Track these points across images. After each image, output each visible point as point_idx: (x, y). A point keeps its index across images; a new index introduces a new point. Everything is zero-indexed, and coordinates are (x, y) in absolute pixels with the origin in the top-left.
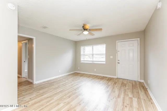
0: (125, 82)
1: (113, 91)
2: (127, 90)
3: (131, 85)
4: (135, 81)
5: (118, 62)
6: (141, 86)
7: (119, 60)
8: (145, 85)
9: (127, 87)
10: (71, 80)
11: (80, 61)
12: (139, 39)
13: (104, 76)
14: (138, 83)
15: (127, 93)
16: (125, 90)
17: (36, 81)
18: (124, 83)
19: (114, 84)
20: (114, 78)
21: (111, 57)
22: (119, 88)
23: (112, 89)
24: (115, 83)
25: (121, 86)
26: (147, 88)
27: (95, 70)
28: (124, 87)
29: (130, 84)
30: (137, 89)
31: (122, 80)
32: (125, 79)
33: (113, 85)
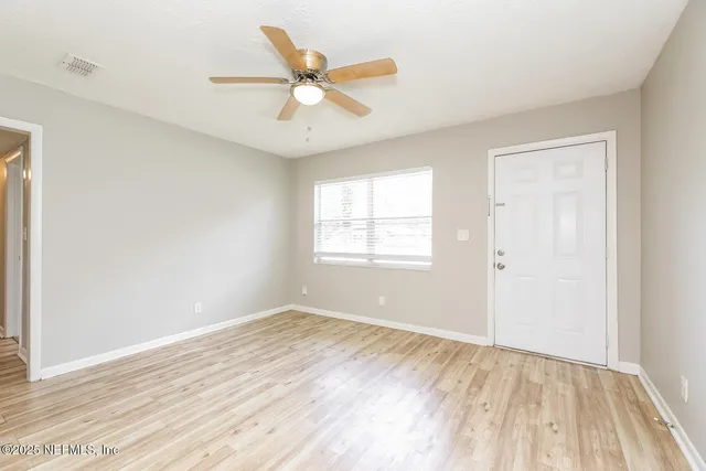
0: (536, 377)
1: (460, 441)
2: (548, 431)
3: (570, 394)
4: (591, 368)
5: (499, 259)
6: (631, 403)
7: (500, 253)
8: (656, 397)
9: (546, 415)
10: (245, 358)
11: (312, 254)
12: (611, 136)
13: (422, 336)
14: (607, 384)
15: (544, 460)
16: (535, 430)
17: (44, 365)
18: (528, 382)
19: (474, 389)
20: (477, 347)
21: (463, 235)
22: (499, 422)
23: (458, 422)
24: (479, 382)
25: (509, 405)
26: (667, 420)
27: (382, 301)
28: (528, 411)
29: (561, 385)
30: (608, 424)
31: (515, 359)
32: (532, 354)
33: (468, 393)
